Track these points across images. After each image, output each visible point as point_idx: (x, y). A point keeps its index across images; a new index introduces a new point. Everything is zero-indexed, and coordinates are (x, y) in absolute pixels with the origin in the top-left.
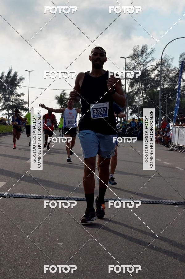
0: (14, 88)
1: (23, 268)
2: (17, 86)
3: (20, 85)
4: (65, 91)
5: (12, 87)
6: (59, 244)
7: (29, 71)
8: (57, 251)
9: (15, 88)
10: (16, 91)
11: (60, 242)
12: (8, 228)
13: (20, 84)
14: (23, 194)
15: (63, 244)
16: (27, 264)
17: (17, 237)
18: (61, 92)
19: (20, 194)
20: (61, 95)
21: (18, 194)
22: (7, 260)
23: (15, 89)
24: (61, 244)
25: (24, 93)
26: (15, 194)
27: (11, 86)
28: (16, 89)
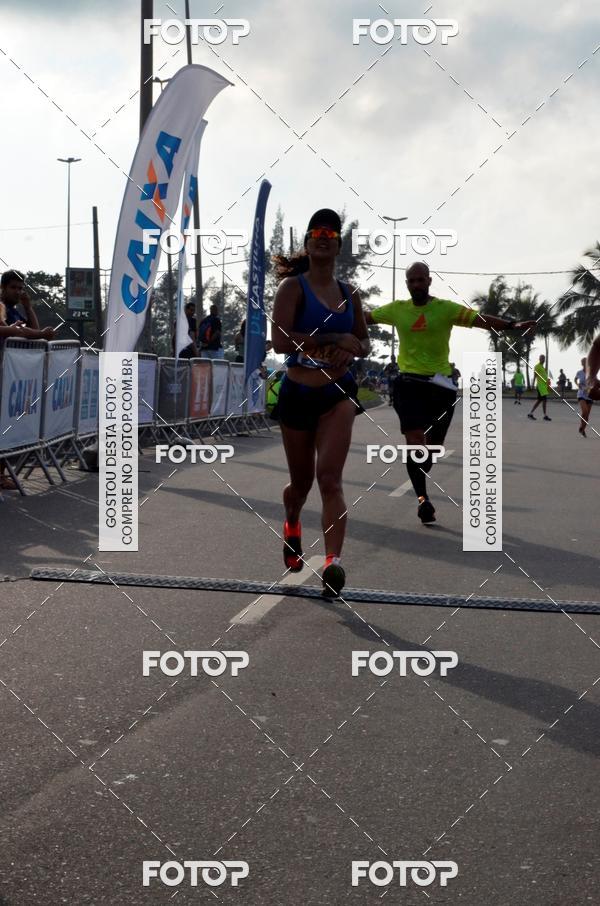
0: (349, 272)
1: (391, 812)
2: (359, 267)
3: (367, 264)
4: (502, 280)
5: (344, 271)
6: (497, 744)
7: (395, 220)
8: (492, 766)
9: (352, 273)
10: (356, 279)
11: (501, 738)
12: (341, 693)
13: (368, 259)
14: (384, 593)
15: (508, 744)
16: (404, 801)
17: (368, 720)
18: (491, 283)
19: (376, 592)
20: (492, 292)
21: (367, 591)
22: (343, 789)
23: (351, 276)
24: (502, 742)
25: (379, 287)
26: (358, 591)
27: (341, 268)
28: (357, 275)
